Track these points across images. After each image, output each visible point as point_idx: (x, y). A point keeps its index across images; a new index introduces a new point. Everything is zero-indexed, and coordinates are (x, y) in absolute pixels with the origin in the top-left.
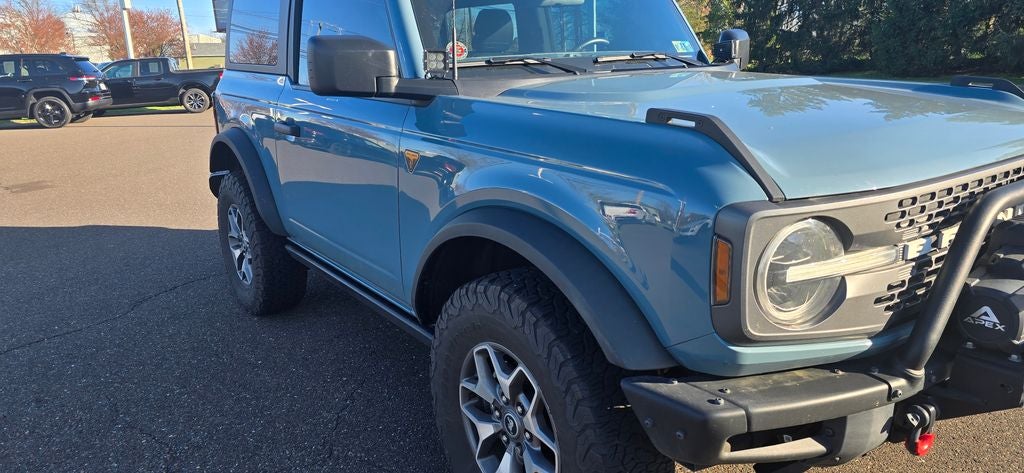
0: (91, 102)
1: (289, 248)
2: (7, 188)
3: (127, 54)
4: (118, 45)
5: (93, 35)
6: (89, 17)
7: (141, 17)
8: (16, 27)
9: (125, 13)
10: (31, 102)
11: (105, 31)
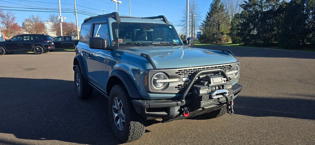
0: (49, 47)
1: (88, 83)
2: (25, 69)
3: (61, 35)
4: (59, 32)
5: (52, 28)
6: (51, 23)
7: (66, 24)
8: (31, 26)
9: (61, 23)
10: (33, 47)
11: (55, 27)
